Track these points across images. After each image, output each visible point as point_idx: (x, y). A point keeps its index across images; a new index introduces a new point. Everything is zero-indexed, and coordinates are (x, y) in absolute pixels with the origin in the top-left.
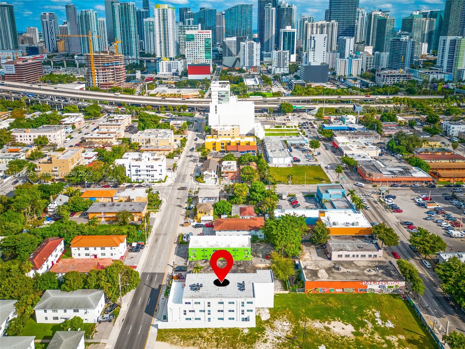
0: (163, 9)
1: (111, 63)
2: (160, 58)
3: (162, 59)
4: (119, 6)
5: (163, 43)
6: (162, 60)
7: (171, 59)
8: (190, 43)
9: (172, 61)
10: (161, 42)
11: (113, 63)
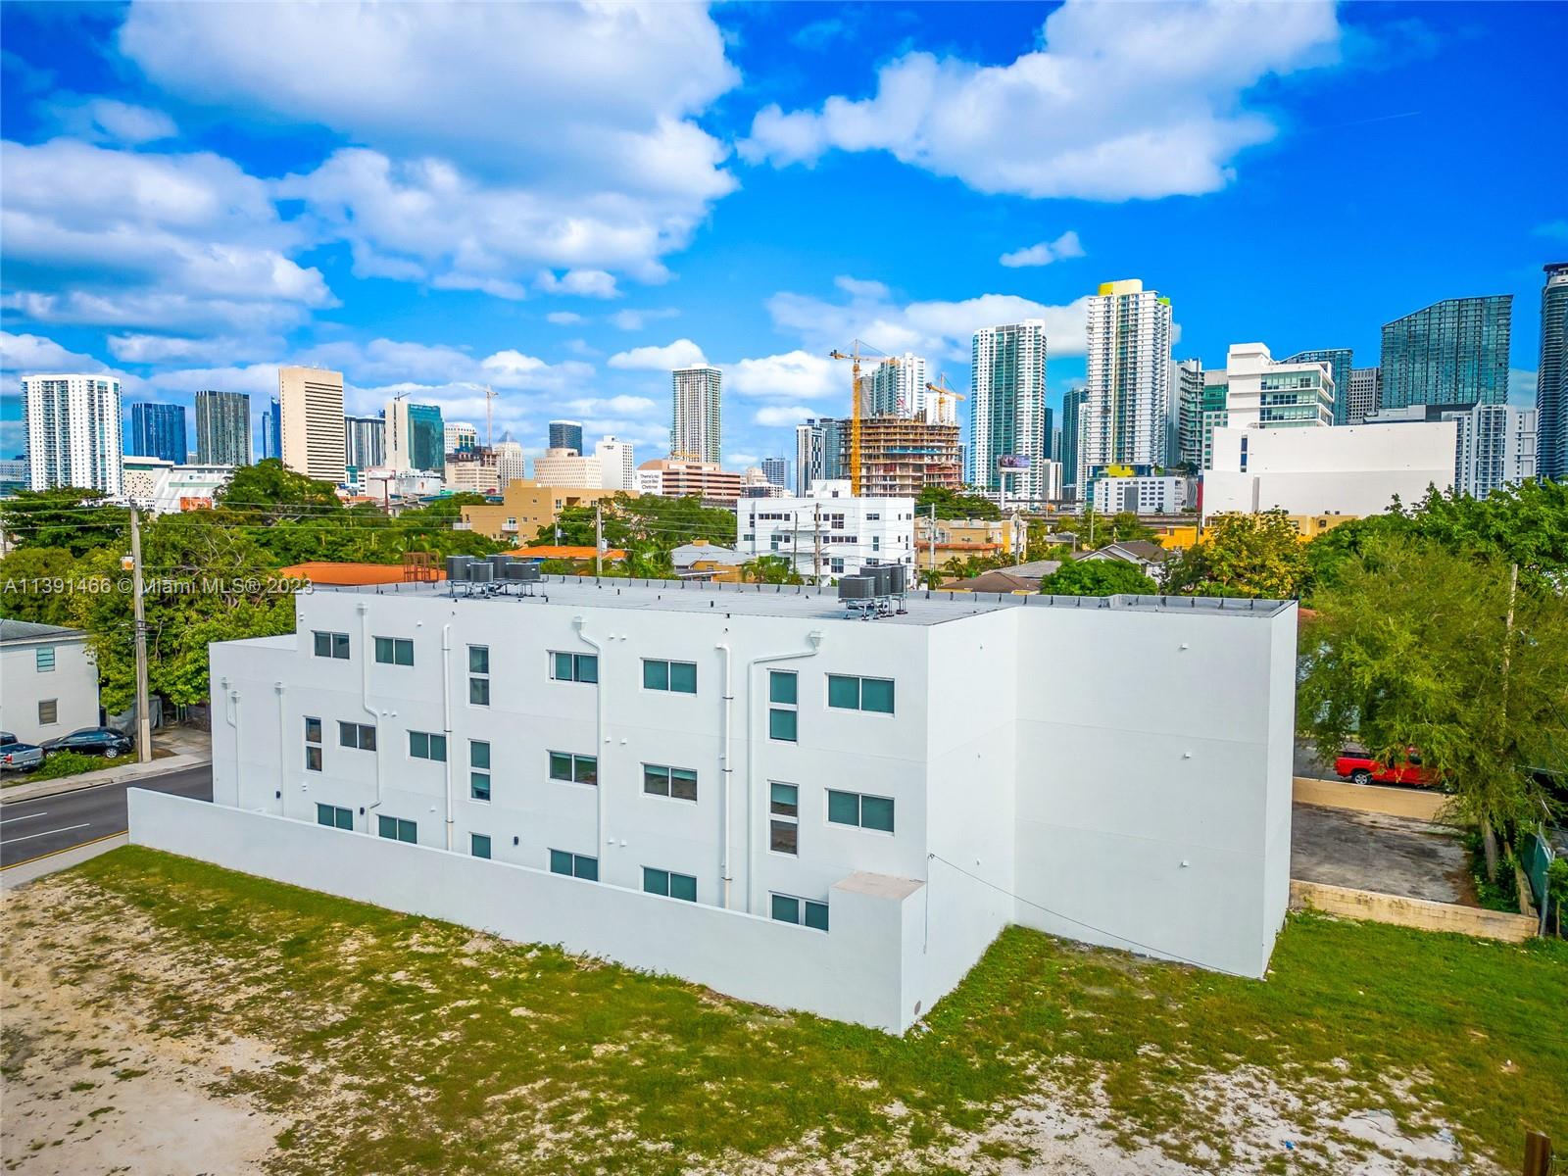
0: (1124, 298)
1: (915, 448)
2: (1101, 468)
3: (1106, 471)
4: (992, 336)
5: (1112, 417)
6: (1107, 476)
7: (1140, 470)
8: (1217, 417)
9: (1140, 479)
10: (1106, 410)
11: (922, 448)
